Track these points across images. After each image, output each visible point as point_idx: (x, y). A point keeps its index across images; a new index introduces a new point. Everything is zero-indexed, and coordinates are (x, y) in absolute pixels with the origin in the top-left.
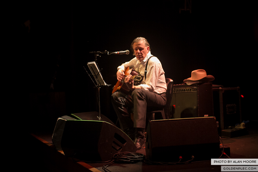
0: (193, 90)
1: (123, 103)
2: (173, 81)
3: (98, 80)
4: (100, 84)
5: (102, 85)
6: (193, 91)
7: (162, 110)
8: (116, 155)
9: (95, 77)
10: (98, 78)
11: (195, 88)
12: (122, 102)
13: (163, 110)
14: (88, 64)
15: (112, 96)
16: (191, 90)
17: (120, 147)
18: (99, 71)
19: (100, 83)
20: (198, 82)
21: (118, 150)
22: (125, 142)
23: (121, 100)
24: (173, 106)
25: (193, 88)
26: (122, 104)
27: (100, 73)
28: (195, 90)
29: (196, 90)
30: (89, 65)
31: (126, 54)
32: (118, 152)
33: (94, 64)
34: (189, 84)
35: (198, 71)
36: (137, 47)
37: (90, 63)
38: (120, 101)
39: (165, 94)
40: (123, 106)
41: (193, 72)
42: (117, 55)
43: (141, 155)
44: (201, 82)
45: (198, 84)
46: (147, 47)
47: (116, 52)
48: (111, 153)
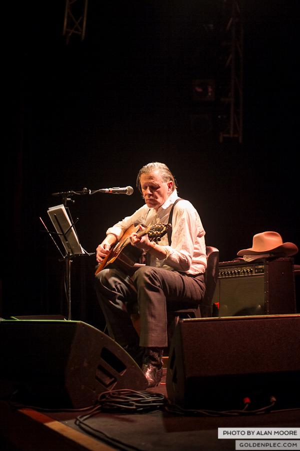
0: (256, 271)
1: (119, 291)
2: (218, 251)
3: (68, 245)
4: (72, 253)
5: (75, 253)
6: (256, 273)
7: (197, 308)
8: (103, 396)
9: (62, 238)
10: (68, 239)
11: (260, 267)
12: (116, 290)
13: (199, 308)
14: (48, 211)
15: (97, 278)
16: (251, 271)
17: (113, 379)
18: (71, 225)
19: (72, 250)
20: (268, 256)
21: (107, 386)
22: (124, 367)
23: (116, 286)
24: (214, 305)
25: (256, 267)
26: (116, 294)
27: (72, 228)
28: (260, 272)
29: (263, 272)
30: (50, 212)
31: (127, 193)
32: (108, 389)
33: (61, 210)
34: (248, 259)
35: (265, 234)
36: (146, 183)
37: (52, 209)
38: (114, 287)
39: (202, 276)
40: (118, 299)
41: (255, 236)
42: (109, 194)
43: (158, 395)
44: (273, 255)
45: (268, 259)
46: (168, 182)
47: (107, 190)
48: (94, 392)
